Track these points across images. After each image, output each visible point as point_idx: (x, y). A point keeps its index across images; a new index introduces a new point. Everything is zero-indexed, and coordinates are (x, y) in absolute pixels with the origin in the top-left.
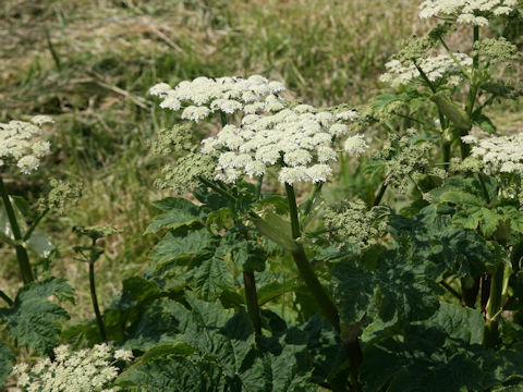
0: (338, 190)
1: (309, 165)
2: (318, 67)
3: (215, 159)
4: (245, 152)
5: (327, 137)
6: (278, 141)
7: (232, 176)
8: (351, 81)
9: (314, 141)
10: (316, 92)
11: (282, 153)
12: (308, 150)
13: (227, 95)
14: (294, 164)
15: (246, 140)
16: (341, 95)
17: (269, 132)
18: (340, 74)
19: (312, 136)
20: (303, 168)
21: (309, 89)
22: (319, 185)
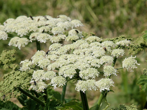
0: (120, 96)
1: (97, 79)
2: (106, 7)
3: (30, 75)
4: (51, 70)
5: (110, 59)
6: (75, 62)
7: (41, 87)
8: (129, 17)
9: (101, 62)
10: (105, 25)
11: (78, 71)
12: (97, 68)
13: (41, 30)
14: (86, 78)
15: (52, 62)
16: (122, 27)
17: (68, 56)
18: (121, 12)
19: (99, 58)
20: (93, 81)
21: (100, 23)
22: (105, 93)
